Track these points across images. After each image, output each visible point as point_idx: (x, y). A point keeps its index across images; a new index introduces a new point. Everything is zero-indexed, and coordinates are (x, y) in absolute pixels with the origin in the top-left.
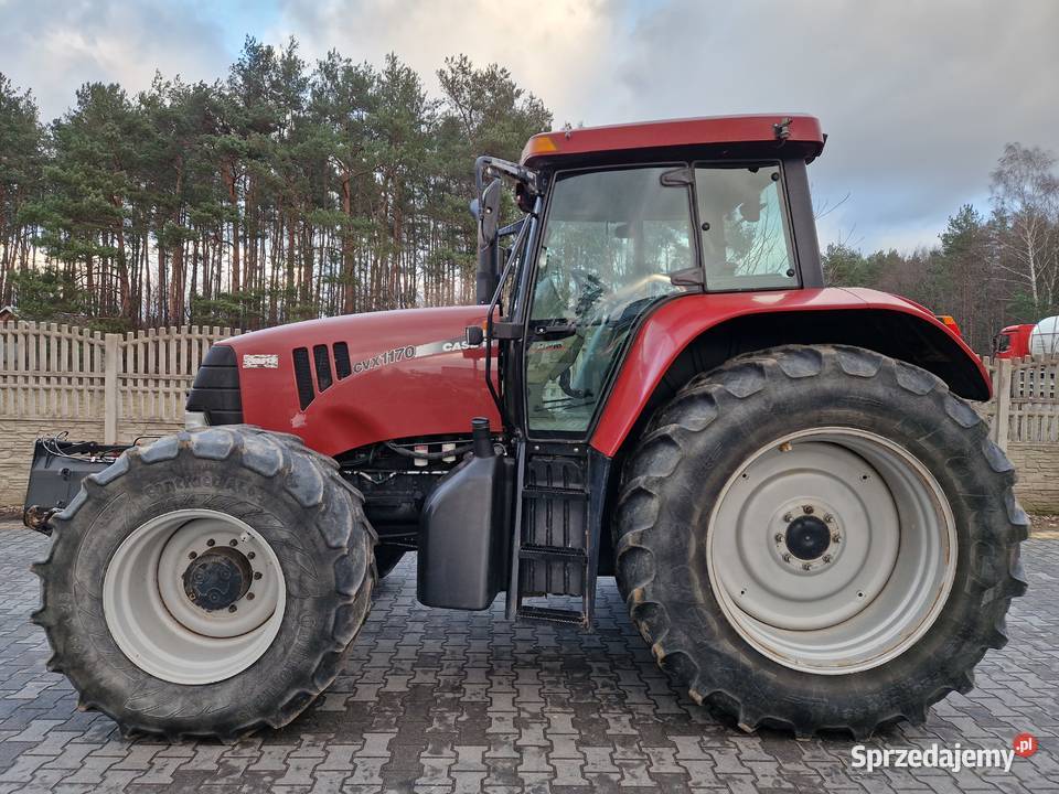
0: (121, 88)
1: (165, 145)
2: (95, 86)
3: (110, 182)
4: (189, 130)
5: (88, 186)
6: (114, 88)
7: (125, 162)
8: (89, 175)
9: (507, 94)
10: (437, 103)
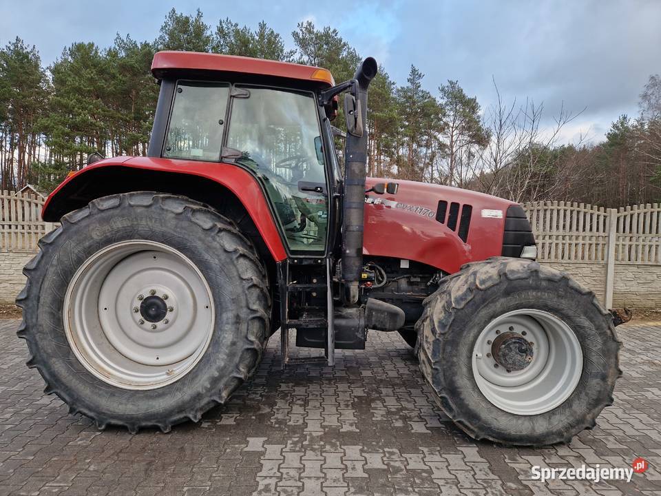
0: (95, 46)
1: (124, 82)
2: (80, 44)
3: (91, 106)
4: (140, 73)
5: (79, 109)
6: (91, 45)
7: (100, 94)
8: (79, 101)
9: (337, 46)
10: (292, 53)
